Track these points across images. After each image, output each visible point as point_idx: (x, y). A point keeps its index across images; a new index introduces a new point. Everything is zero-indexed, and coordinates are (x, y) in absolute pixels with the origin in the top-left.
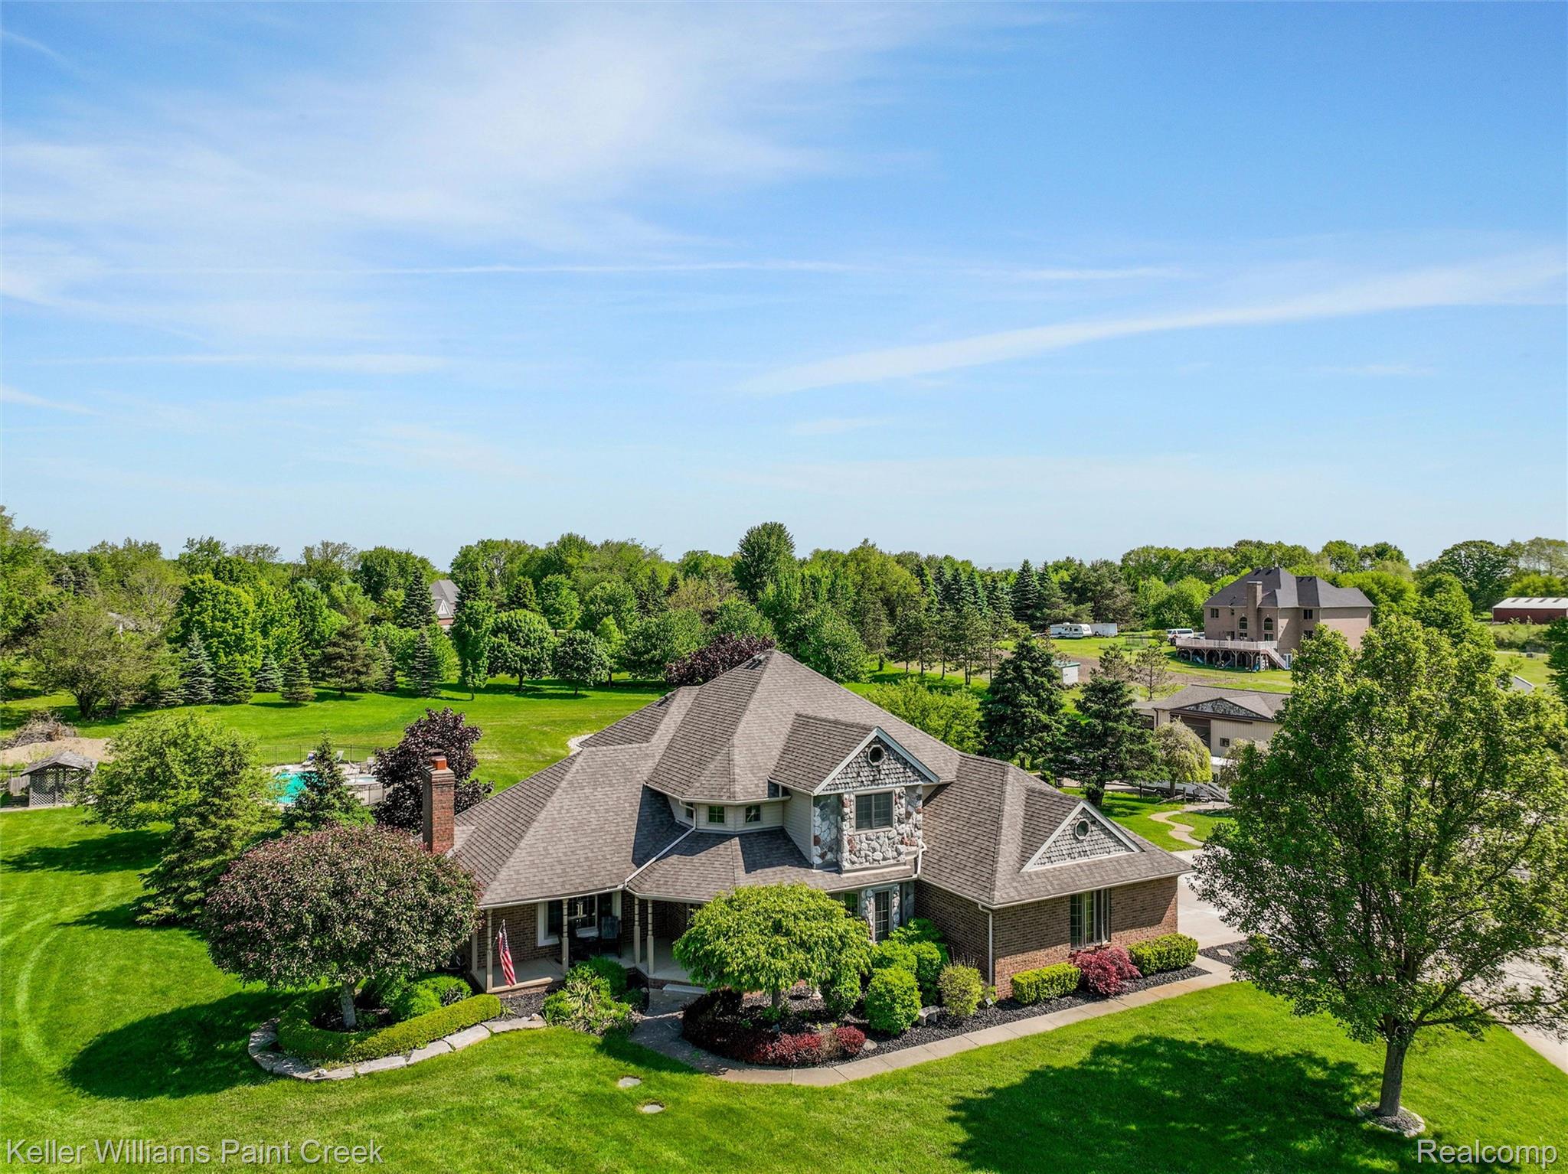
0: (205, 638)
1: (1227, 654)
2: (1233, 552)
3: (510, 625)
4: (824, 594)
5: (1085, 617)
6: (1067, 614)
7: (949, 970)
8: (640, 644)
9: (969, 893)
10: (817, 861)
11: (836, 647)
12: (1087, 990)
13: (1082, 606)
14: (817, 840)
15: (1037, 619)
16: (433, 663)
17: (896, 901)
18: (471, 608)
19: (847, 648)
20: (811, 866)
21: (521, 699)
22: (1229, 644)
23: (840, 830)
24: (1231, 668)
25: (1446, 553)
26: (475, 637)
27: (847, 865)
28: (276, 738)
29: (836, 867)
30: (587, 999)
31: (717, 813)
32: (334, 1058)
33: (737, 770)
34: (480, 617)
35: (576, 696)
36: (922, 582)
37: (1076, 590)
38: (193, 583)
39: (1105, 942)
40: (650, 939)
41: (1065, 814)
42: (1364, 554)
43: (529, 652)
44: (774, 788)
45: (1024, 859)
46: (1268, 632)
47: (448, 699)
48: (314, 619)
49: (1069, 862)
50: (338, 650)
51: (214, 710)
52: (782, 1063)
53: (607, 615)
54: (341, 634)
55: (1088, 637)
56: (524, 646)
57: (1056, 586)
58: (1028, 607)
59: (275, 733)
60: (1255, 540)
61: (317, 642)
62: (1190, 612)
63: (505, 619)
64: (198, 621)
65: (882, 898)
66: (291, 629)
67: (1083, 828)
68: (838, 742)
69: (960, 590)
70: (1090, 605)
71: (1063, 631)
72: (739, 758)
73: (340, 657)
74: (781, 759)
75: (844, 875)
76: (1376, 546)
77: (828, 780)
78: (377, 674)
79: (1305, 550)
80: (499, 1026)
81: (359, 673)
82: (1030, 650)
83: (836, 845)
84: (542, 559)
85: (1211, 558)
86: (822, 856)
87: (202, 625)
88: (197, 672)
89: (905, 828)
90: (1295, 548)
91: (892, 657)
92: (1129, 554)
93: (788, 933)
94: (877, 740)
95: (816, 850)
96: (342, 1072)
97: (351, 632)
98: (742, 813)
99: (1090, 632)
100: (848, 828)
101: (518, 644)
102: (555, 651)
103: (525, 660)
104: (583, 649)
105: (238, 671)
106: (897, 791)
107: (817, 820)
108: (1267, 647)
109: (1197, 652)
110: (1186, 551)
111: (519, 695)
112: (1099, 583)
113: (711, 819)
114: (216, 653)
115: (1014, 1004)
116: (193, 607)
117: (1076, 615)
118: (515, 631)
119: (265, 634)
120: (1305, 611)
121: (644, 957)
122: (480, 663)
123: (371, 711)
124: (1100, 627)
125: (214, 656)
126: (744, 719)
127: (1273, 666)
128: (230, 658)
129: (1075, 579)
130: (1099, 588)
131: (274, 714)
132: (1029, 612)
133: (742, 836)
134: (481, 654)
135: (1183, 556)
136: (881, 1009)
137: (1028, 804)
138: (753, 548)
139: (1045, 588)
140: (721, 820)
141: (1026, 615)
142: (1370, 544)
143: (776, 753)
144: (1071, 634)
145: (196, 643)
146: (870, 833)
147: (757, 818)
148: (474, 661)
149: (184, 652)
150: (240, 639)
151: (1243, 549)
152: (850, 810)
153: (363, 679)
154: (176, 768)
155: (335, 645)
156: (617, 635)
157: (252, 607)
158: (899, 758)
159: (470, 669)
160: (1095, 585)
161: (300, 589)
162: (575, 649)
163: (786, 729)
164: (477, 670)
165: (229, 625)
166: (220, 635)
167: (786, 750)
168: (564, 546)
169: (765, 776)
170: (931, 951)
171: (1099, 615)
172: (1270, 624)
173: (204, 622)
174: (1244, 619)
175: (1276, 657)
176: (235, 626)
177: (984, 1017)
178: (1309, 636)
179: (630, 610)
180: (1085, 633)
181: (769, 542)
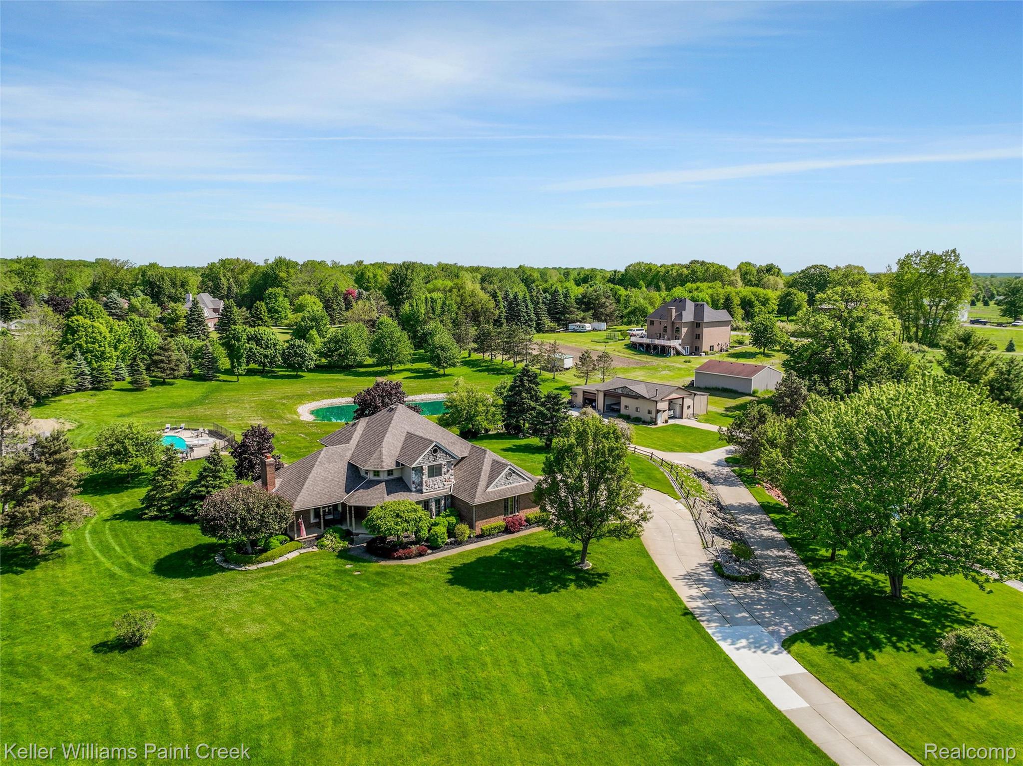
0: (83, 354)
2: (688, 267)
3: (256, 336)
4: (438, 310)
5: (588, 319)
6: (578, 317)
7: (458, 526)
8: (332, 345)
9: (467, 500)
10: (414, 490)
11: (443, 349)
12: (507, 530)
13: (587, 313)
14: (414, 482)
15: (562, 320)
16: (214, 360)
17: (443, 502)
18: (235, 330)
19: (449, 349)
20: (411, 491)
21: (266, 380)
22: (657, 342)
23: (422, 478)
24: (657, 354)
25: (803, 271)
26: (238, 347)
27: (424, 491)
28: (138, 412)
29: (421, 491)
30: (332, 541)
31: (377, 473)
32: (249, 563)
33: (384, 457)
34: (240, 335)
35: (297, 377)
36: (496, 301)
37: (584, 303)
38: (72, 322)
39: (517, 514)
40: (353, 519)
41: (503, 470)
43: (268, 352)
44: (398, 464)
45: (487, 487)
47: (225, 381)
48: (141, 337)
49: (504, 487)
50: (160, 358)
51: (95, 395)
52: (400, 558)
53: (312, 328)
54: (160, 348)
55: (589, 331)
56: (266, 349)
57: (573, 301)
58: (557, 313)
59: (137, 410)
60: (701, 260)
61: (143, 350)
63: (253, 333)
64: (78, 344)
65: (438, 501)
66: (129, 344)
67: (510, 474)
68: (422, 445)
69: (518, 305)
71: (576, 328)
72: (385, 451)
73: (162, 361)
74: (401, 451)
75: (424, 494)
76: (767, 266)
77: (417, 461)
78: (183, 370)
79: (726, 268)
80: (303, 551)
81: (174, 370)
82: (528, 371)
83: (421, 484)
84: (263, 273)
85: (674, 271)
86: (416, 488)
87: (80, 346)
88: (82, 373)
89: (446, 476)
91: (475, 350)
92: (629, 266)
93: (401, 517)
94: (436, 446)
95: (413, 486)
96: (253, 567)
97: (167, 347)
98: (386, 474)
99: (590, 328)
100: (425, 478)
101: (262, 347)
102: (284, 352)
103: (266, 356)
104: (300, 351)
105: (105, 371)
106: (444, 463)
107: (414, 475)
108: (676, 343)
109: (641, 345)
111: (263, 377)
112: (597, 298)
113: (375, 475)
114: (91, 361)
115: (481, 537)
116: (73, 336)
117: (583, 318)
118: (259, 340)
119: (116, 348)
121: (351, 525)
123: (184, 392)
124: (596, 324)
125: (89, 363)
126: (387, 435)
127: (678, 353)
128: (99, 364)
129: (584, 296)
131: (130, 396)
132: (557, 316)
133: (386, 482)
134: (242, 356)
135: (659, 269)
136: (434, 540)
137: (492, 466)
138: (397, 277)
139: (567, 302)
140: (378, 475)
143: (399, 449)
144: (580, 329)
145: (79, 357)
146: (433, 479)
147: (392, 474)
148: (238, 360)
149: (74, 364)
150: (103, 353)
151: (694, 266)
152: (426, 471)
153: (176, 373)
154: (130, 448)
155: (156, 354)
156: (319, 341)
157: (108, 335)
158: (444, 452)
159: (236, 364)
161: (131, 320)
162: (295, 351)
163: (403, 439)
164: (240, 365)
165: (96, 346)
166: (92, 352)
167: (402, 448)
168: (277, 265)
169: (395, 458)
170: (453, 519)
171: (597, 317)
172: (678, 330)
173: (81, 345)
174: (666, 327)
175: (680, 348)
176: (100, 346)
177: (470, 540)
178: (698, 337)
179: (325, 325)
180: (587, 329)
181: (406, 274)
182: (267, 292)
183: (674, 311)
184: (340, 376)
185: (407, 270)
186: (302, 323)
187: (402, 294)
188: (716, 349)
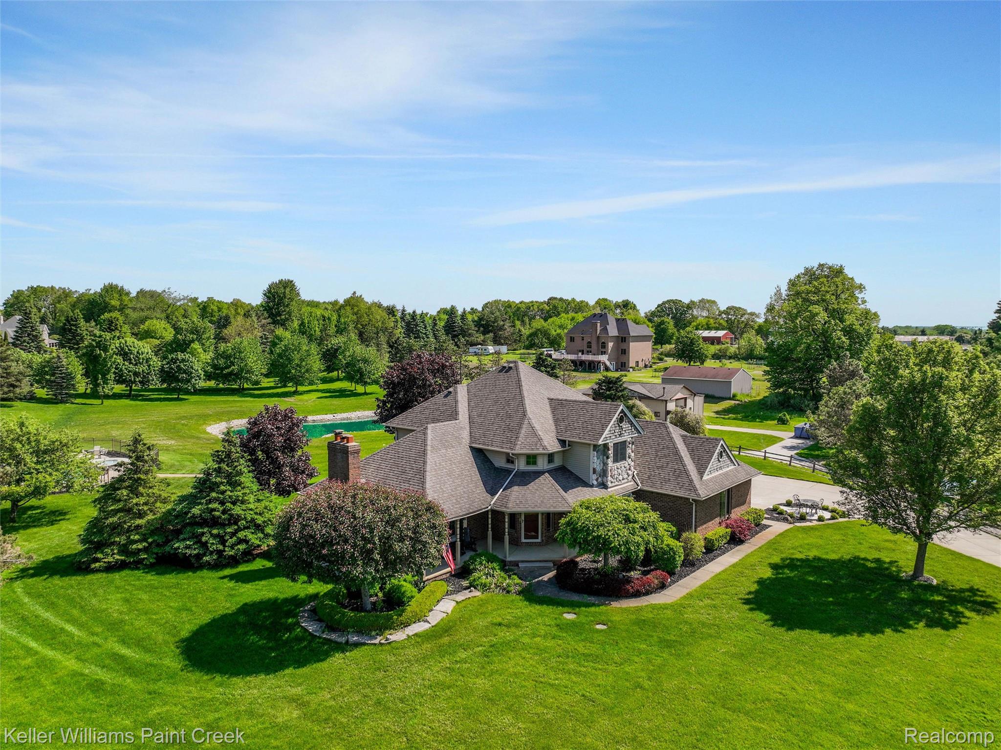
1: (582, 363)
2: (548, 303)
3: (122, 349)
5: (489, 342)
6: (479, 340)
7: (685, 536)
8: (222, 362)
9: (680, 493)
10: (595, 483)
12: (735, 540)
13: (487, 336)
14: (594, 471)
16: (69, 377)
20: (592, 486)
21: (139, 403)
22: (584, 357)
23: (606, 464)
24: (584, 371)
25: (659, 306)
26: (105, 359)
27: (610, 484)
29: (604, 486)
31: (531, 459)
32: (386, 628)
33: (539, 431)
34: (108, 344)
35: (178, 399)
37: (482, 326)
39: (730, 515)
41: (715, 448)
42: (617, 306)
43: (140, 369)
44: (562, 443)
45: (703, 474)
46: (603, 350)
47: (82, 404)
49: (720, 473)
53: (193, 341)
55: (492, 354)
56: (136, 364)
57: (471, 323)
58: (455, 336)
60: (559, 297)
62: (548, 338)
67: (721, 454)
69: (417, 325)
70: (491, 335)
71: (477, 351)
72: (537, 426)
74: (557, 425)
75: (609, 490)
76: (623, 301)
77: (604, 436)
79: (587, 303)
80: (457, 598)
81: (14, 386)
83: (604, 473)
85: (535, 307)
86: (597, 480)
89: (630, 461)
90: (582, 302)
94: (622, 411)
95: (594, 477)
96: (398, 636)
98: (546, 459)
99: (493, 351)
100: (610, 462)
101: (130, 363)
103: (136, 374)
104: (185, 365)
106: (629, 440)
107: (595, 459)
108: (604, 358)
110: (521, 303)
111: (132, 400)
113: (528, 463)
115: (711, 549)
117: (484, 341)
118: (126, 354)
120: (622, 338)
122: (108, 377)
124: (498, 348)
129: (481, 319)
130: (496, 324)
132: (456, 339)
133: (551, 472)
134: (109, 371)
135: (520, 305)
136: (668, 559)
137: (687, 444)
138: (274, 296)
139: (465, 324)
140: (535, 463)
141: (454, 341)
142: (620, 300)
143: (551, 422)
144: (482, 352)
146: (618, 464)
148: (104, 376)
151: (554, 302)
152: (611, 452)
153: (17, 391)
156: (203, 356)
158: (629, 421)
159: (100, 381)
160: (494, 322)
162: (179, 366)
163: (548, 407)
164: (106, 382)
167: (556, 420)
168: (107, 291)
169: (554, 435)
171: (497, 341)
172: (604, 345)
174: (589, 343)
175: (608, 363)
177: (705, 558)
178: (624, 352)
179: (209, 338)
180: (491, 351)
181: (285, 292)
182: (102, 317)
183: (599, 324)
184: (236, 398)
185: (285, 288)
186: (180, 337)
187: (280, 315)
188: (641, 365)
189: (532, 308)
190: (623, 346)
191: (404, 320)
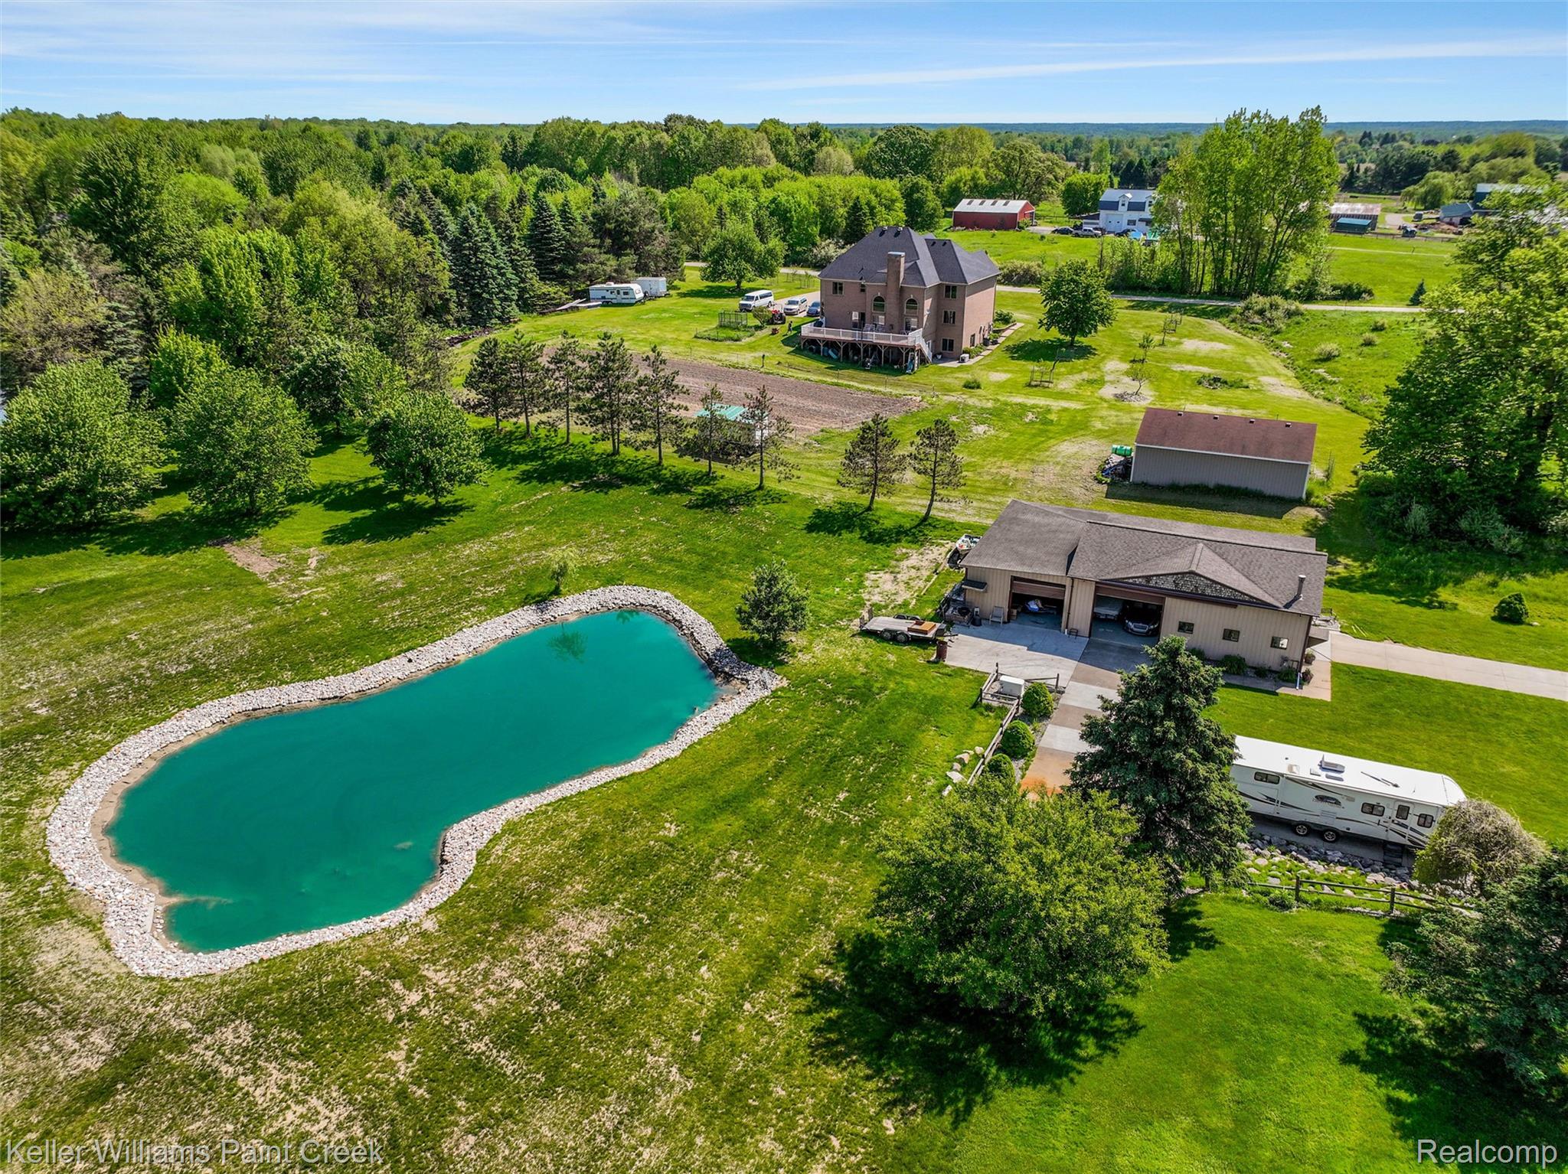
1: (871, 349)
5: (628, 271)
6: (608, 269)
11: (432, 438)
13: (623, 259)
15: (569, 277)
19: (451, 437)
24: (876, 366)
37: (608, 233)
46: (912, 319)
55: (642, 301)
57: (584, 230)
58: (554, 261)
71: (608, 295)
99: (642, 295)
108: (919, 339)
109: (830, 345)
112: (635, 221)
117: (619, 271)
120: (948, 288)
124: (648, 284)
127: (923, 361)
129: (604, 218)
130: (637, 229)
132: (557, 268)
141: (554, 273)
144: (620, 298)
160: (633, 225)
172: (912, 308)
174: (878, 299)
175: (924, 347)
178: (954, 317)
180: (636, 296)
188: (978, 339)
189: (638, 140)
190: (950, 306)
191: (445, 238)
